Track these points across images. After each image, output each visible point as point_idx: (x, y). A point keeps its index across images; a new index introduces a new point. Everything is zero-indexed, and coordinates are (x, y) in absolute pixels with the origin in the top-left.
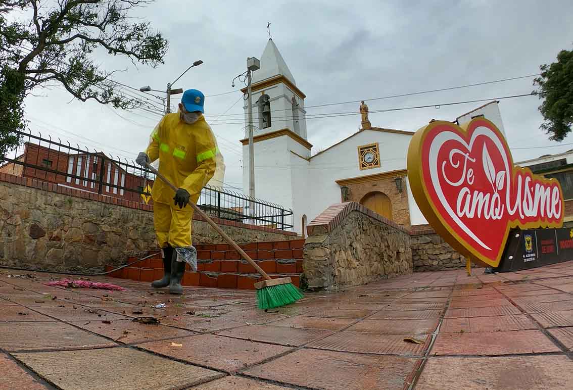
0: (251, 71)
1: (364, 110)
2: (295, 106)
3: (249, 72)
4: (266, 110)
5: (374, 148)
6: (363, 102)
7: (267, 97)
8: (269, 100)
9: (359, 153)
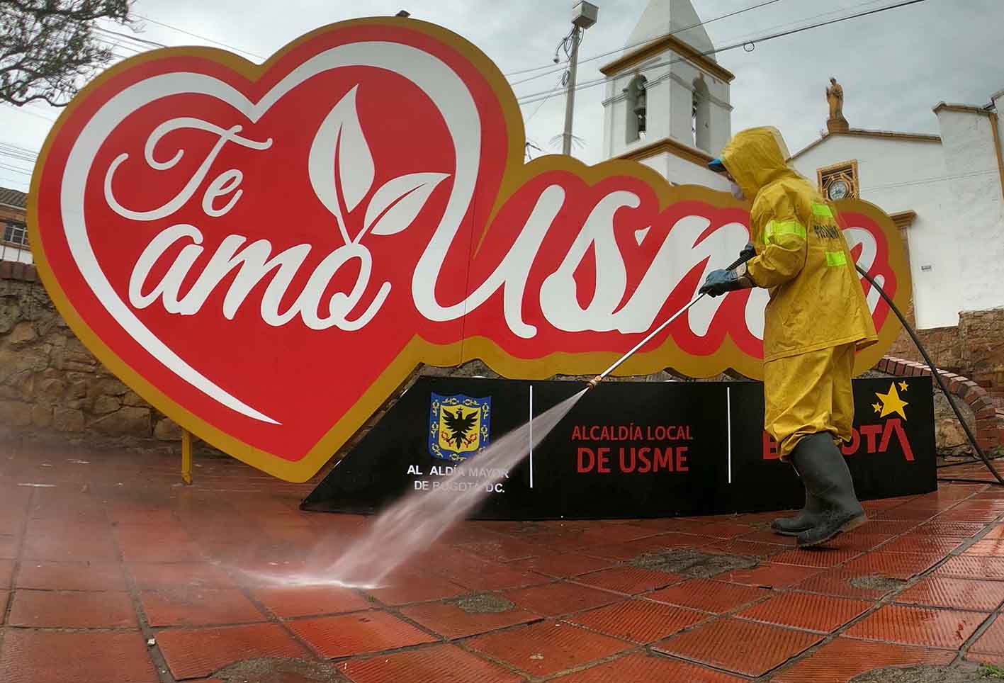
0: (581, 29)
1: (835, 94)
2: (699, 96)
3: (575, 32)
4: (640, 106)
5: (849, 170)
6: (833, 81)
7: (644, 79)
8: (645, 85)
9: (819, 182)
